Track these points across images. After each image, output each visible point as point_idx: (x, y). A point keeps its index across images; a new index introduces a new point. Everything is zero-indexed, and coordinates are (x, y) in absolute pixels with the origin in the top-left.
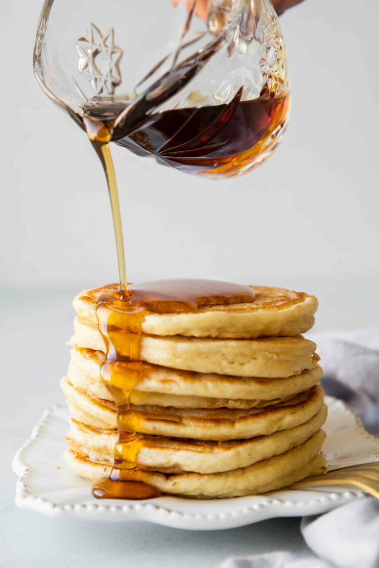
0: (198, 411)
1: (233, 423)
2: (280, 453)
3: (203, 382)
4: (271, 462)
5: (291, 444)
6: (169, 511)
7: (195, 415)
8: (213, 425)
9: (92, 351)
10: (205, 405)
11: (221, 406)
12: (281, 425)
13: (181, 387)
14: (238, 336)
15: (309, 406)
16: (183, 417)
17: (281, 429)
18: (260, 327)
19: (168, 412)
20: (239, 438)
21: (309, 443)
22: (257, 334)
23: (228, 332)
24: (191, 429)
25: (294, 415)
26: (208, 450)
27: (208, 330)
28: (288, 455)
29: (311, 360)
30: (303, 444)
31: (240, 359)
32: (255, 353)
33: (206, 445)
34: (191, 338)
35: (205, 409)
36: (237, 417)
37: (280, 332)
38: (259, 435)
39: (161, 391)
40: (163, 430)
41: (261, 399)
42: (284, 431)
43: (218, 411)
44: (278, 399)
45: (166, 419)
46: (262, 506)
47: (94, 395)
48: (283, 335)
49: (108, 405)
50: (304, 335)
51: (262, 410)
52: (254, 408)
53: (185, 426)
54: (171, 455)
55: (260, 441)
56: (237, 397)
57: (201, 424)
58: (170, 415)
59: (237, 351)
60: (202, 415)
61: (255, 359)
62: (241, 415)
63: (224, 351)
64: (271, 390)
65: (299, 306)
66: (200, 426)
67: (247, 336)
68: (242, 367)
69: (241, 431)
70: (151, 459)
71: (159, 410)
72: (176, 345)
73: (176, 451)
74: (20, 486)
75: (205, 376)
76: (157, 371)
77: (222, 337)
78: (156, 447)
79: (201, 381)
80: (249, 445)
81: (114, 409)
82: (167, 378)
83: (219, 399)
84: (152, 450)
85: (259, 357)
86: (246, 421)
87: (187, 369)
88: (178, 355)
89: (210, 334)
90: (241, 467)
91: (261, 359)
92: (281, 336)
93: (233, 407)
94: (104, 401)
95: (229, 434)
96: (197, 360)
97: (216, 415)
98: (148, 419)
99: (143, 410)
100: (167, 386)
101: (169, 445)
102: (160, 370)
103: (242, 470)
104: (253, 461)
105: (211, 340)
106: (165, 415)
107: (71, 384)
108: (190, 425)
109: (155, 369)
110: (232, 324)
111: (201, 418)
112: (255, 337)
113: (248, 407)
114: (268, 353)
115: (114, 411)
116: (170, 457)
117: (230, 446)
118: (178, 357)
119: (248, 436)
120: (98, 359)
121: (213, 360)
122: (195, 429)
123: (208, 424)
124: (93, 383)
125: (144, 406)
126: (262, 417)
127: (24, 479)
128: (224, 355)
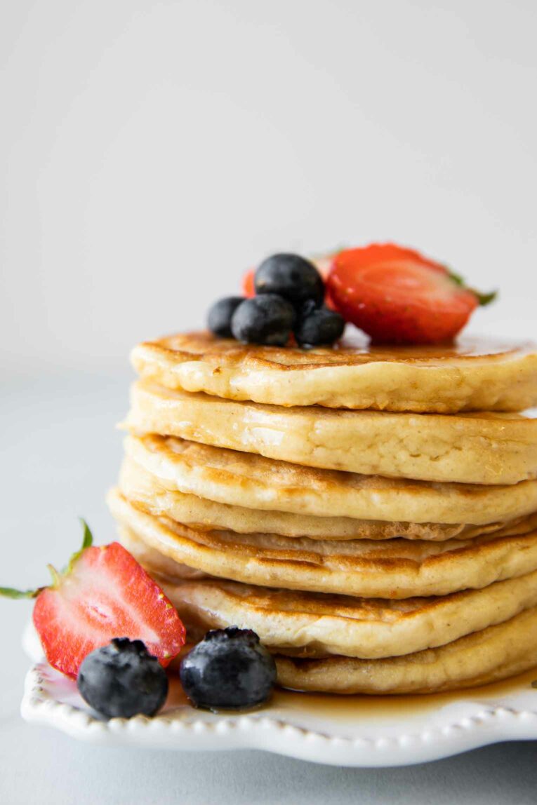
0: (353, 544)
1: (417, 566)
2: (500, 619)
3: (363, 491)
4: (485, 636)
5: (521, 604)
6: (304, 731)
7: (347, 552)
8: (380, 570)
9: (162, 439)
10: (367, 532)
11: (395, 535)
12: (503, 569)
13: (323, 500)
14: (424, 407)
16: (327, 556)
17: (503, 578)
18: (466, 391)
19: (297, 547)
20: (429, 594)
22: (461, 404)
23: (408, 400)
24: (341, 577)
25: (527, 551)
26: (372, 616)
27: (373, 395)
28: (516, 624)
31: (432, 450)
32: (460, 437)
33: (369, 608)
34: (343, 410)
35: (365, 541)
37: (499, 403)
38: (464, 589)
39: (284, 508)
40: (289, 578)
41: (468, 523)
42: (507, 580)
43: (389, 546)
44: (498, 523)
45: (294, 559)
46: (477, 721)
47: (166, 516)
48: (504, 407)
49: (190, 534)
51: (469, 543)
52: (454, 540)
53: (330, 571)
54: (304, 626)
55: (466, 600)
56: (426, 519)
57: (359, 569)
58: (302, 552)
59: (426, 433)
60: (360, 551)
61: (459, 449)
62: (432, 551)
63: (402, 434)
64: (485, 507)
66: (357, 572)
67: (441, 407)
68: (436, 463)
69: (433, 581)
70: (268, 634)
71: (283, 543)
72: (313, 424)
73: (314, 617)
74: (31, 680)
75: (366, 482)
76: (278, 472)
77: (395, 407)
78: (277, 610)
79: (359, 490)
80: (448, 607)
81: (201, 541)
82: (297, 484)
83: (391, 524)
84: (271, 617)
85: (466, 445)
86: (442, 563)
87: (334, 467)
88: (317, 443)
89: (375, 403)
90: (433, 646)
91: (470, 449)
92: (501, 410)
93: (417, 536)
94: (182, 528)
95: (411, 588)
96: (353, 450)
97: (385, 551)
98: (264, 560)
99: (253, 542)
100: (298, 499)
101: (301, 608)
102: (284, 470)
103: (435, 651)
104: (455, 636)
105: (376, 414)
106: (292, 552)
107: (124, 498)
108: (339, 571)
109: (274, 469)
110: (414, 386)
111: (358, 558)
112: (456, 409)
113: (442, 537)
114: (482, 439)
115: (201, 545)
116: (305, 629)
117: (412, 609)
118: (317, 446)
119: (445, 588)
120: (171, 452)
121: (382, 449)
122: (348, 578)
123: (371, 568)
124: (162, 494)
125: (255, 536)
126: (471, 556)
127: (39, 668)
128: (401, 441)
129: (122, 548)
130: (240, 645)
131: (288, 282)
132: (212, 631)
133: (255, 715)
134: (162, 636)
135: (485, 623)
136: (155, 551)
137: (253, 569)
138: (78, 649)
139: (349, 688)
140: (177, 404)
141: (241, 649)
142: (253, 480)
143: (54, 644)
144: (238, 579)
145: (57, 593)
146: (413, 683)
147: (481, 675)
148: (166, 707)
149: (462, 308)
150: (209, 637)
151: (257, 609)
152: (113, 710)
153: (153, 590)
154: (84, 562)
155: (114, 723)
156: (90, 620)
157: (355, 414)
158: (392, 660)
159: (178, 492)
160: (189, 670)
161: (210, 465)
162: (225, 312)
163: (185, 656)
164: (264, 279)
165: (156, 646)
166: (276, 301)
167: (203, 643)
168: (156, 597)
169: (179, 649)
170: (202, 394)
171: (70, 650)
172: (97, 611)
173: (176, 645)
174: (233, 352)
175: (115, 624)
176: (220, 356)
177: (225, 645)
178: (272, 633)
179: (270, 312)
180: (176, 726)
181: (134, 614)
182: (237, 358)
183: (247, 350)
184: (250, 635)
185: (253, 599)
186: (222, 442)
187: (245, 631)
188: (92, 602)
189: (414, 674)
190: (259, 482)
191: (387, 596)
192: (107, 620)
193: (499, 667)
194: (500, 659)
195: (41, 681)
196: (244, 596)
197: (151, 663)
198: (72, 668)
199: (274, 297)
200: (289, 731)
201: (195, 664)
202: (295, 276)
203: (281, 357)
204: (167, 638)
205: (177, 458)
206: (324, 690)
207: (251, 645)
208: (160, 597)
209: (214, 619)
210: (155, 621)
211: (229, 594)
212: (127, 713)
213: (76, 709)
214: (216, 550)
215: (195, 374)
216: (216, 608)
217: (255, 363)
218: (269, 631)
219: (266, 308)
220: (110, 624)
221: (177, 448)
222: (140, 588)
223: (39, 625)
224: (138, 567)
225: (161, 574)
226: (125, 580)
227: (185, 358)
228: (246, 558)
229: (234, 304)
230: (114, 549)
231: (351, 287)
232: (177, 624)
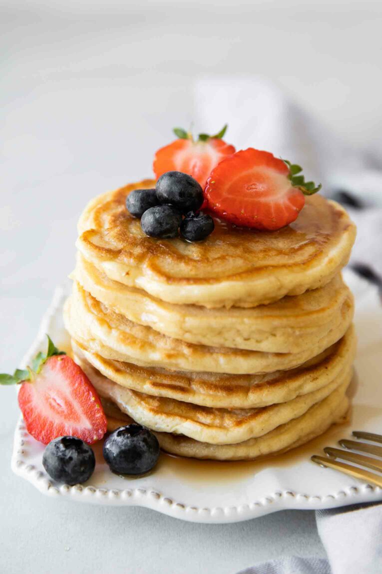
1: (247, 391)
3: (214, 356)
4: (287, 427)
12: (300, 392)
16: (193, 380)
23: (245, 302)
24: (201, 396)
27: (222, 302)
31: (257, 336)
32: (275, 328)
33: (217, 413)
34: (204, 307)
39: (167, 365)
42: (303, 395)
45: (174, 383)
53: (194, 393)
54: (177, 425)
57: (211, 392)
58: (178, 377)
59: (254, 328)
60: (213, 380)
61: (274, 335)
63: (240, 327)
64: (291, 361)
66: (210, 395)
68: (259, 343)
69: (256, 402)
70: (156, 426)
72: (184, 319)
73: (184, 420)
75: (217, 349)
77: (238, 306)
79: (212, 354)
80: (263, 418)
81: (118, 366)
84: (158, 416)
85: (279, 333)
87: (197, 343)
88: (187, 330)
89: (224, 305)
90: (254, 437)
91: (282, 335)
96: (208, 336)
98: (154, 384)
99: (150, 370)
100: (173, 361)
101: (176, 409)
103: (256, 440)
104: (267, 432)
105: (225, 311)
108: (199, 392)
111: (212, 384)
114: (290, 329)
115: (117, 370)
118: (187, 332)
119: (263, 405)
120: (100, 310)
121: (226, 335)
122: (204, 400)
123: (219, 392)
128: (239, 331)
130: (137, 440)
131: (177, 197)
134: (93, 425)
135: (287, 421)
137: (148, 388)
138: (45, 425)
139: (203, 457)
141: (138, 444)
142: (148, 343)
143: (30, 420)
145: (32, 386)
151: (150, 410)
153: (89, 394)
154: (48, 367)
156: (51, 407)
158: (228, 445)
159: (103, 345)
160: (107, 452)
161: (123, 327)
165: (89, 432)
168: (90, 399)
171: (39, 426)
172: (55, 401)
173: (101, 432)
174: (140, 249)
175: (66, 412)
176: (131, 254)
177: (128, 442)
179: (164, 225)
181: (77, 407)
182: (142, 259)
183: (148, 249)
185: (148, 399)
186: (130, 317)
188: (53, 395)
189: (241, 453)
190: (151, 346)
192: (61, 409)
195: (23, 444)
200: (163, 501)
202: (182, 193)
203: (169, 260)
204: (96, 427)
205: (102, 321)
208: (93, 399)
210: (90, 415)
212: (71, 482)
213: (41, 475)
214: (126, 372)
216: (126, 403)
217: (151, 271)
218: (156, 424)
219: (162, 221)
222: (81, 391)
223: (22, 405)
226: (72, 383)
227: (108, 256)
228: (144, 382)
230: (66, 361)
231: (218, 203)
232: (102, 418)
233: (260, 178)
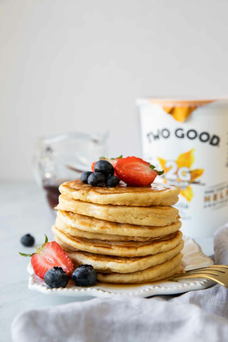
0: (119, 242)
1: (136, 248)
2: (159, 263)
3: (122, 228)
4: (155, 268)
5: (165, 259)
6: (104, 291)
7: (118, 244)
8: (126, 249)
9: (67, 212)
10: (123, 239)
11: (131, 240)
12: (160, 250)
13: (111, 230)
15: (175, 240)
16: (112, 245)
17: (160, 252)
18: (151, 201)
19: (104, 243)
20: (139, 256)
21: (175, 259)
22: (149, 204)
23: (134, 203)
24: (116, 251)
25: (167, 245)
26: (124, 262)
27: (125, 202)
28: (164, 265)
29: (176, 218)
30: (171, 259)
31: (140, 217)
32: (148, 213)
33: (123, 259)
34: (117, 205)
35: (123, 241)
36: (139, 245)
37: (160, 204)
38: (149, 255)
39: (100, 232)
40: (102, 251)
41: (151, 237)
42: (162, 252)
43: (129, 243)
44: (159, 237)
45: (103, 246)
46: (150, 289)
47: (68, 234)
48: (162, 205)
49: (75, 239)
50: (173, 206)
51: (151, 242)
52: (147, 241)
53: (113, 249)
55: (150, 258)
56: (139, 235)
57: (121, 249)
58: (106, 244)
59: (139, 212)
60: (121, 244)
61: (148, 217)
62: (141, 244)
63: (132, 212)
64: (155, 232)
65: (170, 191)
66: (120, 250)
67: (144, 205)
68: (141, 220)
69: (141, 252)
70: (96, 266)
71: (100, 242)
72: (109, 209)
73: (108, 262)
74: (31, 279)
75: (123, 225)
76: (99, 222)
77: (131, 205)
78: (98, 260)
79: (121, 228)
80: (145, 259)
81: (78, 241)
82: (104, 226)
83: (130, 237)
84: (97, 261)
85: (150, 215)
86: (143, 248)
87: (114, 221)
88: (110, 214)
89: (126, 204)
90: (140, 270)
91: (151, 217)
92: (161, 206)
93: (137, 240)
94: (73, 237)
95: (135, 254)
96: (119, 216)
97: (128, 244)
98: (95, 246)
99: (92, 241)
100: (104, 230)
101: (105, 259)
102: (101, 222)
103: (141, 271)
104: (146, 267)
105: (126, 207)
106: (103, 244)
107: (56, 228)
108: (115, 249)
109: (98, 221)
110: (136, 199)
111: (121, 246)
112: (148, 205)
113: (144, 241)
114: (154, 214)
115: (78, 242)
116: (105, 265)
117: (135, 260)
118: (110, 215)
119: (144, 255)
120: (70, 216)
121: (127, 216)
122: (118, 251)
123: (124, 249)
124: (67, 228)
125: (93, 240)
126: (151, 246)
127: (32, 276)
128: (132, 214)
129: (56, 243)
130: (88, 269)
131: (104, 169)
132: (81, 265)
133: (92, 287)
134: (67, 267)
135: (155, 264)
136: (65, 243)
137: (92, 248)
138: (44, 270)
139: (118, 281)
140: (72, 203)
142: (92, 225)
143: (37, 269)
144: (88, 251)
145: (38, 255)
146: (135, 280)
147: (154, 278)
148: (68, 285)
149: (153, 176)
150: (79, 267)
151: (93, 259)
152: (54, 286)
153: (65, 255)
154: (46, 247)
155: (54, 289)
156: (47, 262)
157: (120, 207)
158: (129, 274)
159: (72, 228)
160: (74, 276)
161: (81, 220)
162: (86, 176)
163: (73, 272)
164: (97, 167)
165: (65, 270)
166: (100, 174)
167: (78, 268)
168: (65, 256)
169: (71, 271)
170: (79, 200)
171: (41, 270)
172: (49, 260)
173: (71, 269)
174: (87, 188)
175: (54, 263)
176: (84, 190)
177: (84, 269)
178: (97, 266)
179: (98, 178)
180: (70, 290)
181: (59, 261)
182: (89, 190)
183: (92, 188)
184: (91, 267)
185: (92, 257)
186: (84, 213)
187: (89, 265)
188: (48, 257)
189: (135, 278)
190: (93, 225)
191: (128, 256)
192: (52, 262)
193: (159, 276)
194: (159, 274)
195: (33, 279)
196: (89, 256)
197: (64, 273)
198: (42, 275)
199: (99, 173)
200: (100, 291)
201: (76, 274)
202: (105, 167)
203: (101, 190)
204: (68, 267)
205: (72, 218)
206: (111, 282)
207: (91, 269)
208: (67, 256)
209: (81, 262)
210: (65, 263)
211: (86, 255)
212: (57, 287)
213: (44, 286)
214: (82, 243)
215: (77, 195)
216: (82, 259)
217: (93, 192)
219: (97, 176)
220: (53, 264)
221: (71, 215)
222: (61, 254)
223: (32, 264)
224: (61, 248)
225: (67, 250)
226: (57, 251)
227: (74, 190)
228: (90, 246)
229: (89, 174)
230: (54, 243)
231: (121, 171)
232: (71, 263)
233: (137, 166)
